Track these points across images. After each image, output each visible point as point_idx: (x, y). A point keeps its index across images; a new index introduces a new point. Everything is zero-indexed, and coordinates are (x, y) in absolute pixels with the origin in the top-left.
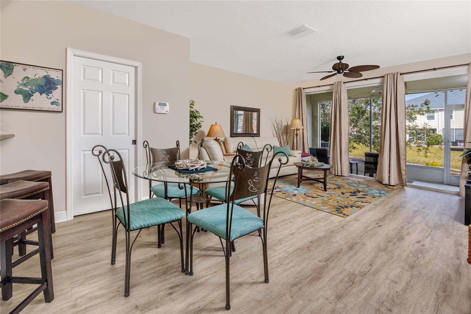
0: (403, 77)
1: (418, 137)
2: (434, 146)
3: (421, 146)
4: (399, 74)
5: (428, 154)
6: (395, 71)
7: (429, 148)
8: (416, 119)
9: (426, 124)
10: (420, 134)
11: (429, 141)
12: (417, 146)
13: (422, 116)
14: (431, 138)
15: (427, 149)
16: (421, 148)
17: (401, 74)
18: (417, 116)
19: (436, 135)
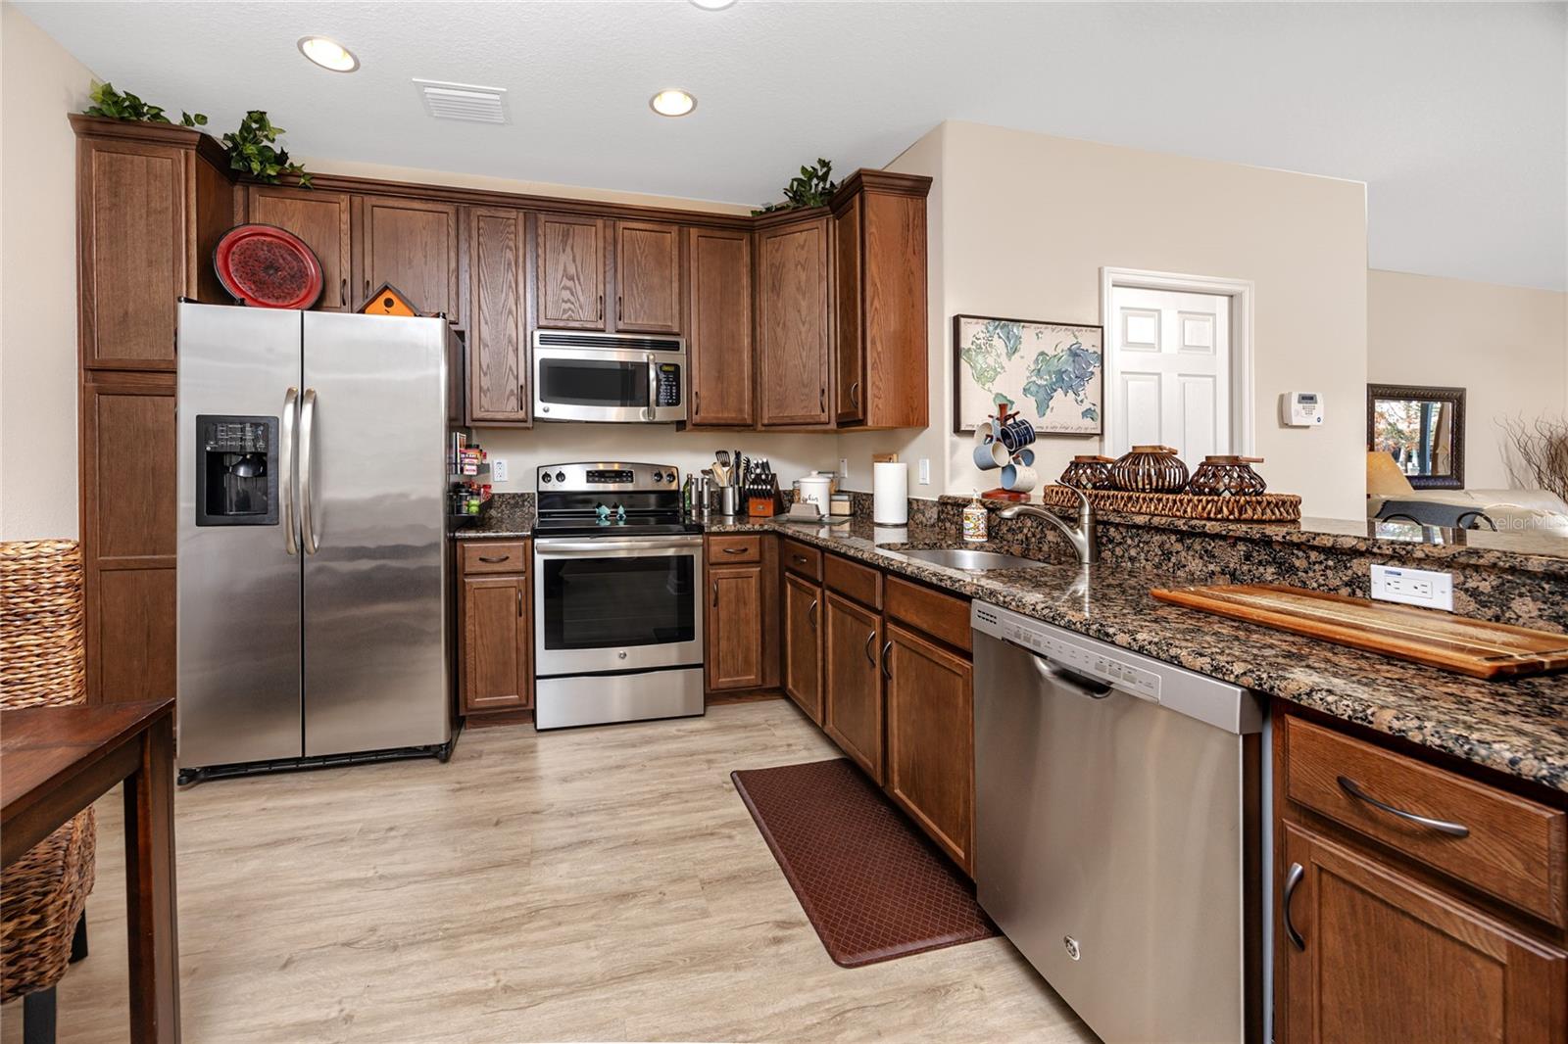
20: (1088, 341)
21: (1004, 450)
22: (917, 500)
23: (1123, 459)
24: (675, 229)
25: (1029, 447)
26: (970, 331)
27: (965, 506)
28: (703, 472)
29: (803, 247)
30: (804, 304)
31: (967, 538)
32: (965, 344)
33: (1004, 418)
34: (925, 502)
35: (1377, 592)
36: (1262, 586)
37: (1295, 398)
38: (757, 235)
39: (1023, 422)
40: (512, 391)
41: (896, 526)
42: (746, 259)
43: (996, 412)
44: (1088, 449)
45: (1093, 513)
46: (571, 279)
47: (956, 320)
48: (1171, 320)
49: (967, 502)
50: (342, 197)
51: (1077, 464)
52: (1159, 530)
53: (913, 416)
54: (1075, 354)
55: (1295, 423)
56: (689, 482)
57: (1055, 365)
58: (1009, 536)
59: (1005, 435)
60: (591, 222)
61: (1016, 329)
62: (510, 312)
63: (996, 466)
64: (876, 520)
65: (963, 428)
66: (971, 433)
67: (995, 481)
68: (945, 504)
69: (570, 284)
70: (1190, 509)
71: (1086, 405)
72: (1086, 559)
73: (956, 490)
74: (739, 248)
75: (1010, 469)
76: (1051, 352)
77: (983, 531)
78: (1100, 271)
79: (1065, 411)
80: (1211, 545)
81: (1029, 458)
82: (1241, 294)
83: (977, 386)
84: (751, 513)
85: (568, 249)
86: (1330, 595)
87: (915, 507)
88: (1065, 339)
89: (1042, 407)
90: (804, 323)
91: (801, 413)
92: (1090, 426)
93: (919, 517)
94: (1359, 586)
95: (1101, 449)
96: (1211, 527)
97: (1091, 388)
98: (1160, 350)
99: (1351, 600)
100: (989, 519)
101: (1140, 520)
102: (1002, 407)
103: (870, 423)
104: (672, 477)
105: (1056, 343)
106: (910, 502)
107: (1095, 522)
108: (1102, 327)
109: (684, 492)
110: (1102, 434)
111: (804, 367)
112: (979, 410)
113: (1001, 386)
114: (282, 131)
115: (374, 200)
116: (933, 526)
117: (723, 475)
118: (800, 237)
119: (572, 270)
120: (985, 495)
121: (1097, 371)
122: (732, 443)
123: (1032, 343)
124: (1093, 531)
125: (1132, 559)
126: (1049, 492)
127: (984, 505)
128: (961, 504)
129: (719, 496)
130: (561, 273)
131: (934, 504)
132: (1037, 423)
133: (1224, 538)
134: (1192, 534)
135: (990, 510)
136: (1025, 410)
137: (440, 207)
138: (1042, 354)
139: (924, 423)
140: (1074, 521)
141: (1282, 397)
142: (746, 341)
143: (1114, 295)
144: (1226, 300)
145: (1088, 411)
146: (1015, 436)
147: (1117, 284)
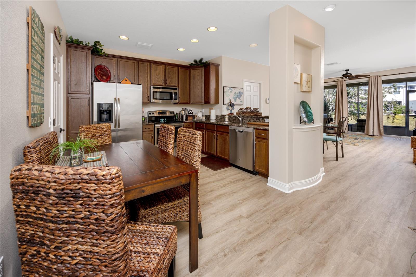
0: (381, 78)
1: (388, 109)
2: (399, 115)
3: (389, 115)
4: (379, 76)
5: (395, 121)
6: (377, 75)
7: (395, 116)
8: (386, 97)
9: (393, 99)
10: (388, 107)
11: (395, 111)
12: (387, 115)
13: (390, 94)
14: (397, 109)
15: (394, 117)
16: (390, 116)
17: (380, 76)
18: (386, 94)
19: (401, 107)
20: (241, 90)
21: (230, 107)
22: (217, 116)
23: (245, 108)
24: (176, 67)
25: (234, 107)
26: (225, 89)
27: (225, 116)
28: (179, 112)
29: (199, 72)
30: (199, 82)
31: (226, 121)
32: (225, 91)
33: (230, 103)
34: (219, 116)
36: (257, 122)
37: (268, 99)
38: (190, 69)
39: (233, 103)
40: (147, 97)
41: (214, 120)
42: (188, 73)
44: (241, 107)
45: (242, 116)
46: (158, 76)
47: (224, 87)
48: (252, 87)
49: (226, 115)
50: (114, 59)
51: (240, 109)
52: (249, 117)
53: (217, 102)
54: (240, 92)
55: (268, 103)
56: (176, 114)
57: (237, 94)
58: (232, 120)
59: (231, 105)
60: (161, 65)
61: (232, 89)
62: (146, 82)
63: (229, 110)
64: (211, 119)
65: (225, 104)
66: (226, 105)
67: (229, 112)
68: (222, 116)
69: (157, 77)
70: (252, 114)
71: (241, 100)
72: (241, 121)
73: (224, 113)
74: (187, 71)
75: (231, 110)
76: (237, 92)
77: (228, 119)
78: (243, 80)
79: (238, 101)
80: (253, 118)
81: (234, 109)
82: (261, 84)
83: (226, 97)
84: (189, 119)
85: (157, 70)
86: (263, 122)
87: (217, 117)
88: (238, 90)
89: (235, 101)
90: (199, 85)
91: (198, 101)
92: (242, 103)
93: (218, 118)
94: (265, 121)
95: (243, 107)
96: (253, 116)
97: (242, 98)
98: (251, 92)
99: (264, 122)
100: (229, 117)
101: (247, 116)
102: (230, 101)
103: (211, 103)
104: (173, 113)
106: (216, 116)
107: (242, 117)
108: (243, 88)
109: (176, 116)
110: (243, 105)
111: (199, 93)
112: (227, 102)
113: (230, 98)
114: (103, 46)
115: (120, 59)
116: (220, 119)
117: (183, 113)
118: (198, 70)
119: (158, 75)
120: (228, 114)
121: (243, 95)
122: (185, 107)
124: (242, 118)
125: (246, 121)
126: (237, 113)
127: (228, 115)
128: (224, 116)
129: (182, 117)
130: (156, 75)
131: (220, 116)
132: (235, 103)
133: (254, 117)
134: (252, 117)
135: (229, 116)
136: (233, 101)
137: (133, 61)
138: (235, 92)
139: (218, 103)
140: (240, 117)
141: (266, 99)
142: (188, 88)
143: (245, 84)
144: (259, 84)
145: (241, 101)
146: (232, 105)
147: (245, 82)
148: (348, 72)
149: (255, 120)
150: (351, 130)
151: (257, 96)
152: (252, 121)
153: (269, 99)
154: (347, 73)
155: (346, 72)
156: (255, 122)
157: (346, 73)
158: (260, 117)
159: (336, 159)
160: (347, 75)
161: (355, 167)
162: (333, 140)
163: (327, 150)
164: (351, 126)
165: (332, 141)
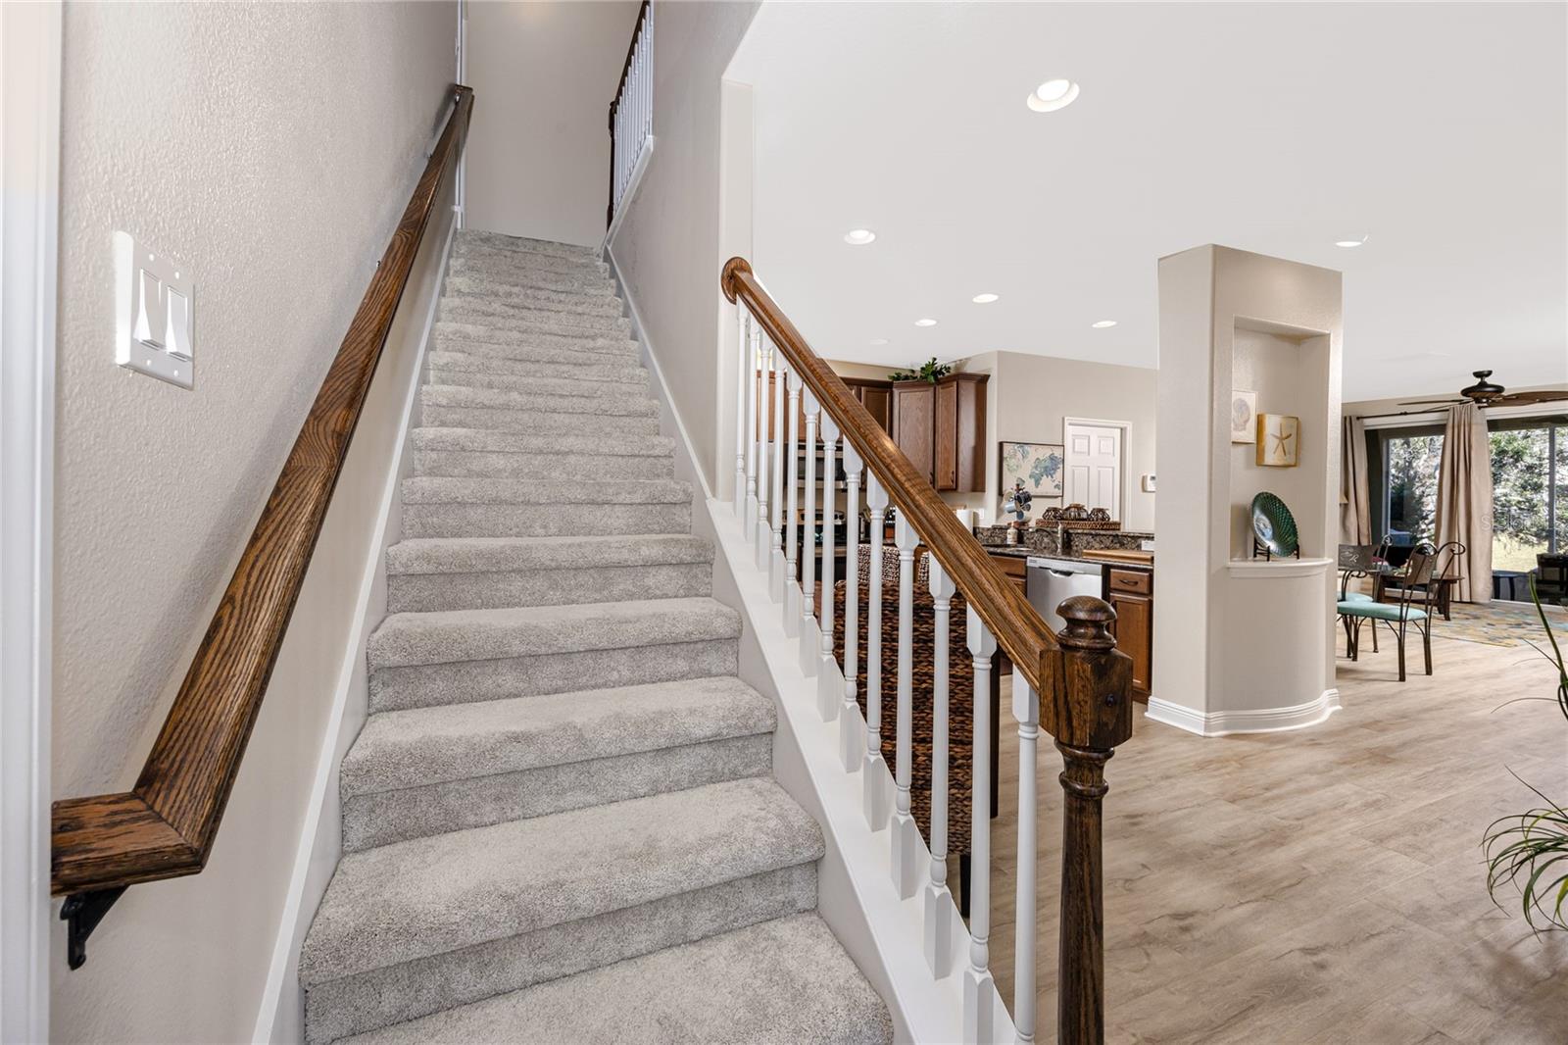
20: (1058, 452)
21: (1019, 504)
23: (1068, 508)
25: (1029, 503)
26: (1006, 447)
29: (920, 400)
31: (1009, 543)
32: (1005, 455)
33: (1019, 490)
35: (1143, 549)
36: (1115, 548)
37: (1149, 478)
38: (894, 390)
39: (1026, 492)
42: (888, 403)
43: (1015, 488)
44: (1056, 503)
45: (1063, 529)
47: (1001, 445)
48: (1094, 439)
49: (1007, 527)
51: (1050, 510)
53: (977, 486)
54: (1052, 458)
55: (1149, 490)
57: (1043, 464)
59: (1018, 498)
61: (1026, 447)
63: (1016, 511)
65: (1002, 493)
67: (1016, 518)
68: (995, 529)
71: (1056, 483)
73: (1000, 522)
74: (885, 397)
75: (1022, 513)
76: (1041, 458)
78: (1063, 419)
79: (1047, 485)
80: (1102, 538)
81: (1029, 508)
82: (1126, 428)
83: (1008, 473)
86: (1133, 548)
88: (1047, 452)
89: (1037, 483)
90: (920, 439)
92: (1058, 492)
94: (1139, 547)
95: (1060, 503)
97: (1058, 475)
98: (1089, 455)
99: (1139, 550)
100: (1018, 534)
101: (1079, 531)
102: (1018, 485)
103: (959, 491)
105: (1044, 453)
107: (1063, 532)
108: (1063, 446)
110: (1062, 496)
113: (1020, 474)
118: (920, 394)
120: (1012, 524)
121: (1061, 466)
123: (1034, 454)
124: (1062, 535)
125: (1077, 546)
126: (1038, 522)
127: (1014, 528)
128: (1002, 529)
131: (990, 528)
132: (1034, 492)
133: (1103, 535)
135: (1018, 530)
136: (1029, 485)
138: (1038, 459)
139: (982, 490)
140: (1055, 533)
141: (1144, 477)
143: (1069, 430)
144: (1119, 430)
145: (1057, 486)
146: (1023, 499)
147: (1070, 424)
148: (1488, 380)
149: (1108, 542)
150: (1509, 597)
151: (1111, 470)
152: (1097, 546)
153: (1153, 478)
154: (1483, 385)
155: (1479, 380)
156: (1108, 548)
157: (1480, 383)
158: (1125, 536)
159: (1398, 677)
160: (1482, 392)
161: (1462, 700)
162: (1387, 615)
163: (1375, 651)
164: (1511, 579)
165: (1387, 618)
